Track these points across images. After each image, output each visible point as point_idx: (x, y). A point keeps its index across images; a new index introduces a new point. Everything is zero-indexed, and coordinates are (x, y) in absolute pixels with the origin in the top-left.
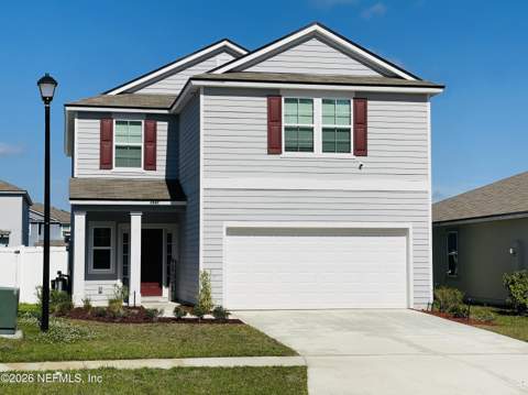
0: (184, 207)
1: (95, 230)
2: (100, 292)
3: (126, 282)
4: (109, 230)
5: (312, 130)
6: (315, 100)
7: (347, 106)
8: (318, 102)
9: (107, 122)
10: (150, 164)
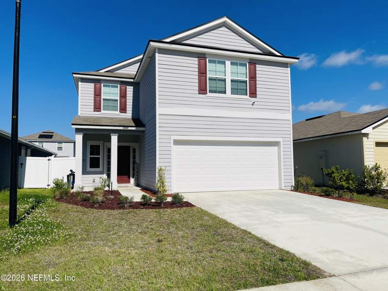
0: (143, 131)
1: (91, 146)
2: (94, 182)
3: (109, 176)
4: (99, 146)
5: (224, 80)
6: (227, 62)
7: (245, 68)
8: (228, 63)
9: (98, 86)
10: (123, 109)
